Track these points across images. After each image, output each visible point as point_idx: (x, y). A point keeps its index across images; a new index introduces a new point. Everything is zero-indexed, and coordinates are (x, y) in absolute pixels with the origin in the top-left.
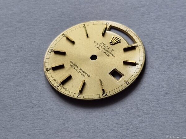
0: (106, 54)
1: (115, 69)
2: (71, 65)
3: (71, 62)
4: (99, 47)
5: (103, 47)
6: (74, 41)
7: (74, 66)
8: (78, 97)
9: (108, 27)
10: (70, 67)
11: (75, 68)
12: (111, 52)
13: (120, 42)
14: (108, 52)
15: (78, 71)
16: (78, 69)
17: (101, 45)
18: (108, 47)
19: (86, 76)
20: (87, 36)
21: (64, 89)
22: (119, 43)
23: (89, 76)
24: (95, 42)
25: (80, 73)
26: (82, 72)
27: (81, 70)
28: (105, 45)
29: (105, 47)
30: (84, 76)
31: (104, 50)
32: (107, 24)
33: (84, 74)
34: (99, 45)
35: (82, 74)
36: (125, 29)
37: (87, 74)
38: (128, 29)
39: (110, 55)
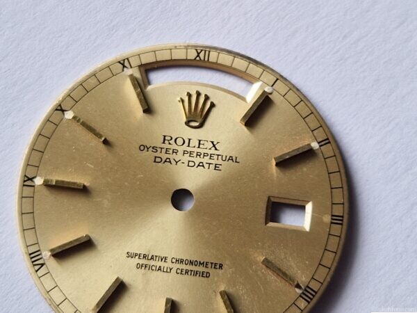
0: (206, 166)
1: (269, 198)
2: (139, 266)
3: (130, 255)
4: (168, 156)
5: (181, 149)
6: (84, 186)
7: (152, 263)
9: (138, 75)
10: (143, 274)
11: (160, 269)
12: (216, 152)
13: (213, 105)
14: (206, 159)
15: (174, 271)
16: (168, 264)
17: (166, 146)
18: (194, 143)
19: (212, 271)
20: (106, 142)
22: (214, 110)
23: (221, 266)
24: (143, 148)
25: (187, 272)
26: (189, 267)
27: (182, 261)
28: (180, 141)
29: (185, 147)
30: (208, 275)
31: (191, 159)
32: (124, 66)
33: (201, 269)
34: (164, 151)
35: (196, 273)
36: (192, 55)
37: (209, 265)
38: (199, 50)
39: (220, 162)
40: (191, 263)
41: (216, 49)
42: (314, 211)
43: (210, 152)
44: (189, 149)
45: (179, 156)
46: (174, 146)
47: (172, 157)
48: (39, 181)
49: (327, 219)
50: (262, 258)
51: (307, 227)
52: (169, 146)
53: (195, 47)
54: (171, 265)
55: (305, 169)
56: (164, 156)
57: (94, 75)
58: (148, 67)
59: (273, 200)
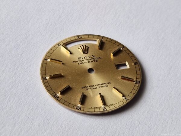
3: (83, 88)
7: (90, 88)
8: (127, 100)
11: (93, 88)
12: (95, 58)
13: (88, 47)
14: (93, 60)
15: (97, 88)
17: (80, 60)
18: (88, 57)
19: (108, 85)
20: (63, 64)
21: (111, 105)
23: (110, 83)
24: (74, 62)
25: (101, 87)
26: (101, 86)
27: (98, 85)
28: (83, 58)
29: (85, 59)
30: (107, 86)
31: (88, 61)
32: (59, 45)
33: (105, 85)
34: (80, 61)
35: (104, 86)
36: (77, 38)
37: (107, 84)
38: (78, 36)
39: (97, 59)
40: (101, 84)
41: (82, 35)
42: (128, 63)
43: (93, 58)
44: (87, 59)
45: (85, 61)
46: (82, 59)
47: (83, 62)
48: (48, 78)
49: (133, 64)
50: (120, 78)
51: (129, 68)
52: (81, 60)
53: (77, 36)
54: (96, 87)
55: (121, 55)
56: (81, 62)
57: (51, 49)
58: (66, 44)
59: (116, 64)
